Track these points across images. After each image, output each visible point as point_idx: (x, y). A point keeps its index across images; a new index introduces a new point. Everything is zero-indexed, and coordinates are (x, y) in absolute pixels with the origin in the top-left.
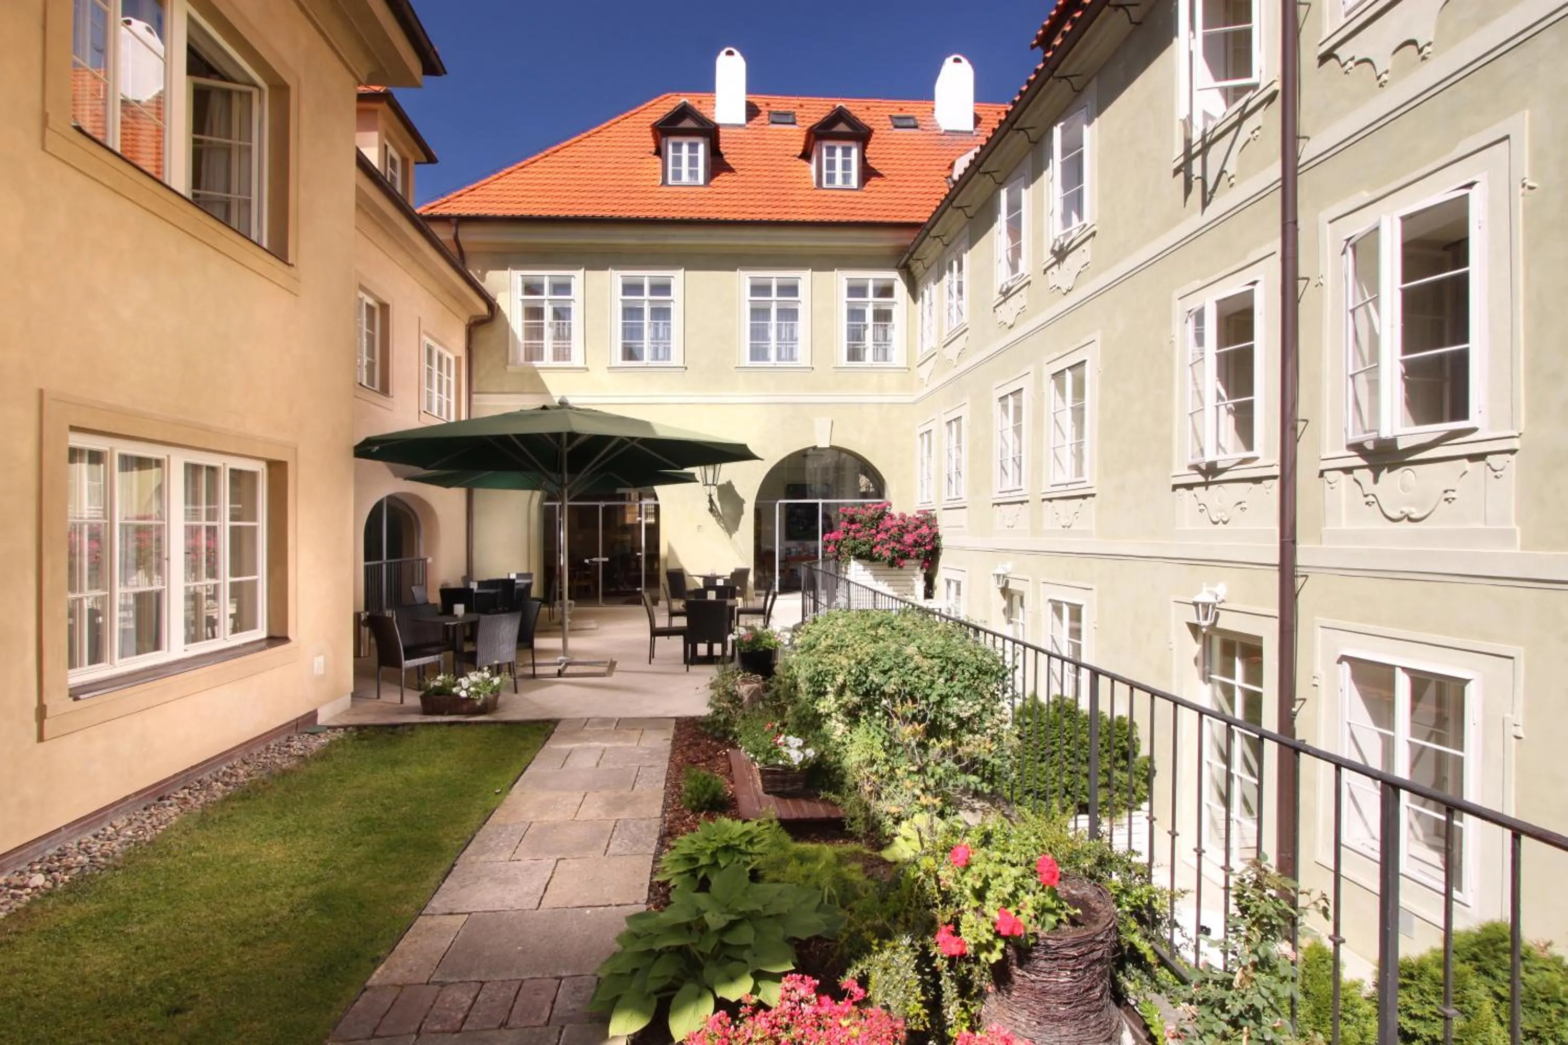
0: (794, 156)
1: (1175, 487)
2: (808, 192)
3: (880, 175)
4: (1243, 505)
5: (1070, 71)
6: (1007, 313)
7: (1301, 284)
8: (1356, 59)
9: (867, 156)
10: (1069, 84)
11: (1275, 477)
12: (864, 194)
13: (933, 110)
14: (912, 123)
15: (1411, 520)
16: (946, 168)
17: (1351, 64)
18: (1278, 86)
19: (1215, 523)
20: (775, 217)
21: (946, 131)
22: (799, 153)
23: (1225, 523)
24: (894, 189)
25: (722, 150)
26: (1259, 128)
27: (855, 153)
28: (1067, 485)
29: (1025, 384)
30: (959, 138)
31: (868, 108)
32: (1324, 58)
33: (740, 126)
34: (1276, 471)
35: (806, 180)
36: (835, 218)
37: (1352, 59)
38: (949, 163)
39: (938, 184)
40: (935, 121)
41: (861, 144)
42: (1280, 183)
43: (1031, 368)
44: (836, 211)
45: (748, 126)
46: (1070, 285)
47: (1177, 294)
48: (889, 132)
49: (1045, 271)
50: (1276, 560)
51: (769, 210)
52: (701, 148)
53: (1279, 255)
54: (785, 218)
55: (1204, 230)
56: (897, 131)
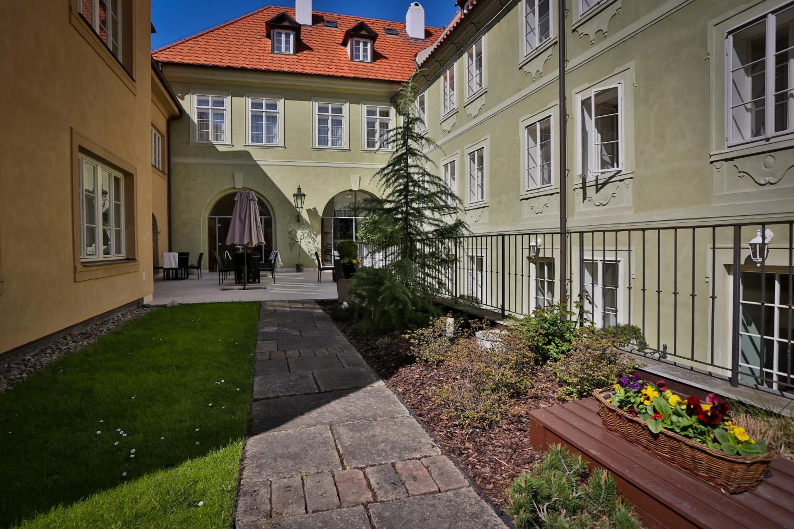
0: (338, 43)
1: (521, 200)
2: (347, 62)
3: (385, 58)
4: (547, 205)
5: (475, 21)
6: (447, 126)
7: (567, 117)
8: (584, 34)
9: (374, 46)
10: (475, 27)
11: (558, 193)
12: (374, 65)
13: (405, 27)
14: (395, 33)
15: (603, 205)
16: (413, 56)
17: (582, 35)
18: (557, 39)
19: (537, 213)
20: (332, 74)
21: (412, 38)
22: (341, 42)
23: (541, 213)
24: (388, 64)
25: (302, 38)
26: (551, 55)
27: (369, 45)
28: (476, 203)
29: (457, 158)
30: (418, 42)
31: (373, 23)
32: (574, 31)
33: (309, 26)
34: (558, 190)
35: (345, 56)
36: (361, 76)
37: (583, 33)
38: (414, 54)
39: (409, 63)
40: (406, 32)
41: (372, 41)
42: (559, 77)
43: (458, 151)
44: (361, 73)
45: (313, 26)
46: (476, 114)
47: (521, 119)
48: (384, 36)
49: (465, 107)
50: (559, 227)
51: (327, 70)
52: (292, 37)
53: (558, 106)
54: (336, 74)
55: (531, 94)
56: (388, 35)
